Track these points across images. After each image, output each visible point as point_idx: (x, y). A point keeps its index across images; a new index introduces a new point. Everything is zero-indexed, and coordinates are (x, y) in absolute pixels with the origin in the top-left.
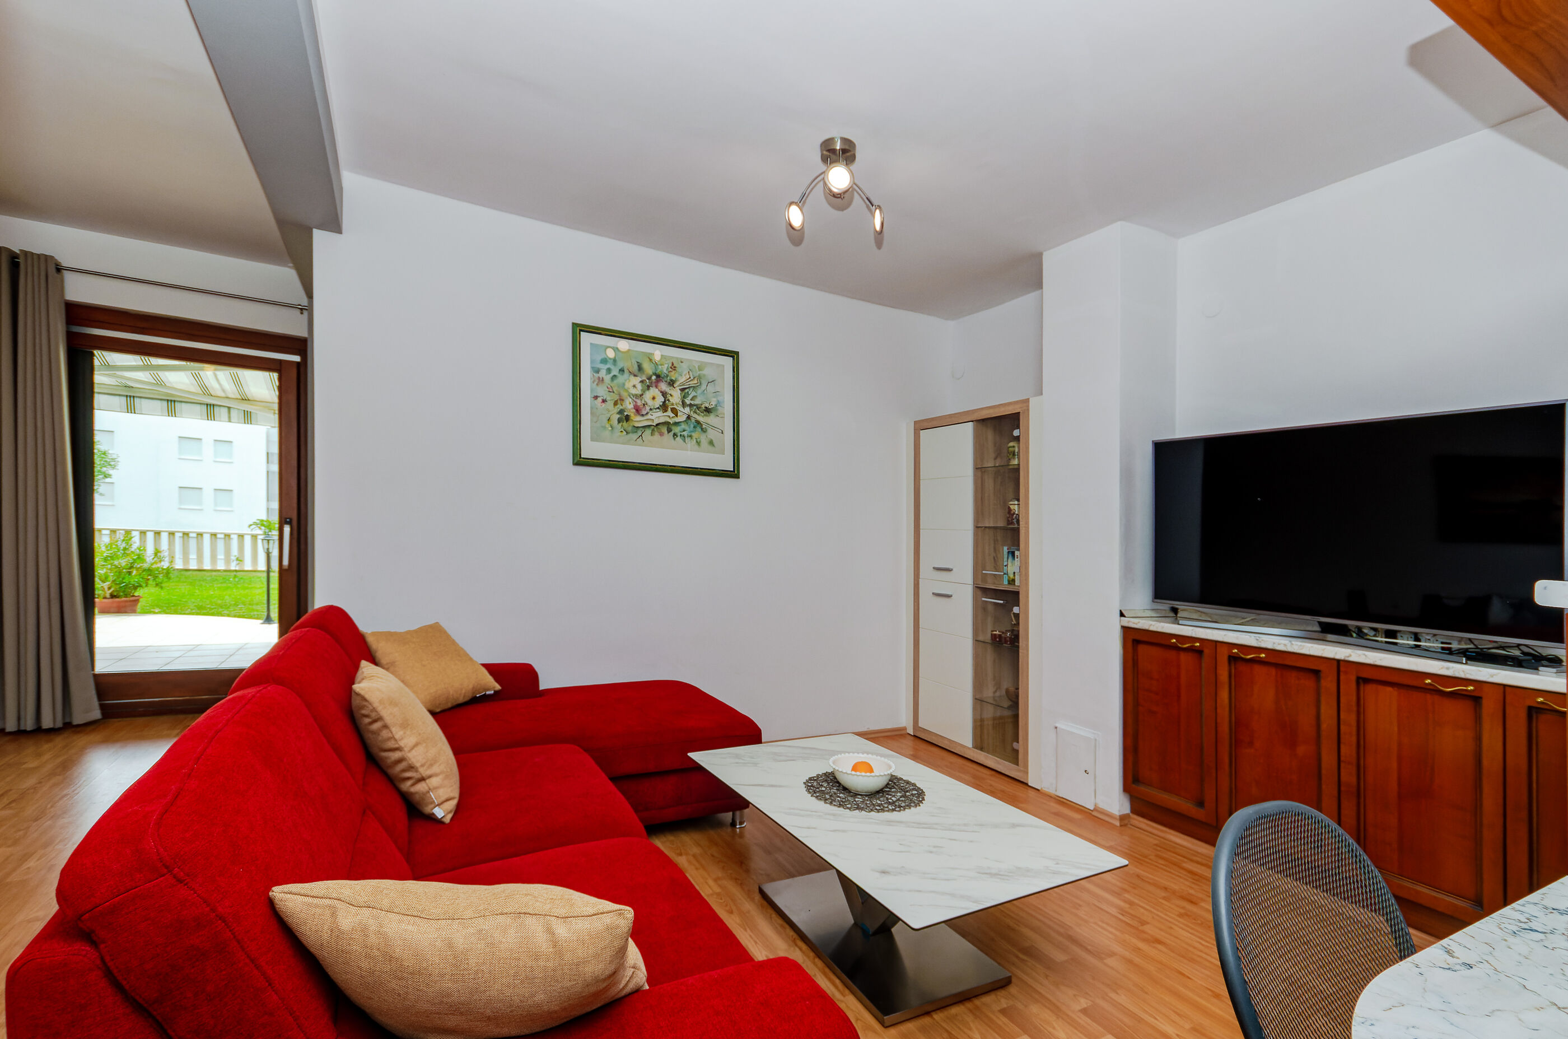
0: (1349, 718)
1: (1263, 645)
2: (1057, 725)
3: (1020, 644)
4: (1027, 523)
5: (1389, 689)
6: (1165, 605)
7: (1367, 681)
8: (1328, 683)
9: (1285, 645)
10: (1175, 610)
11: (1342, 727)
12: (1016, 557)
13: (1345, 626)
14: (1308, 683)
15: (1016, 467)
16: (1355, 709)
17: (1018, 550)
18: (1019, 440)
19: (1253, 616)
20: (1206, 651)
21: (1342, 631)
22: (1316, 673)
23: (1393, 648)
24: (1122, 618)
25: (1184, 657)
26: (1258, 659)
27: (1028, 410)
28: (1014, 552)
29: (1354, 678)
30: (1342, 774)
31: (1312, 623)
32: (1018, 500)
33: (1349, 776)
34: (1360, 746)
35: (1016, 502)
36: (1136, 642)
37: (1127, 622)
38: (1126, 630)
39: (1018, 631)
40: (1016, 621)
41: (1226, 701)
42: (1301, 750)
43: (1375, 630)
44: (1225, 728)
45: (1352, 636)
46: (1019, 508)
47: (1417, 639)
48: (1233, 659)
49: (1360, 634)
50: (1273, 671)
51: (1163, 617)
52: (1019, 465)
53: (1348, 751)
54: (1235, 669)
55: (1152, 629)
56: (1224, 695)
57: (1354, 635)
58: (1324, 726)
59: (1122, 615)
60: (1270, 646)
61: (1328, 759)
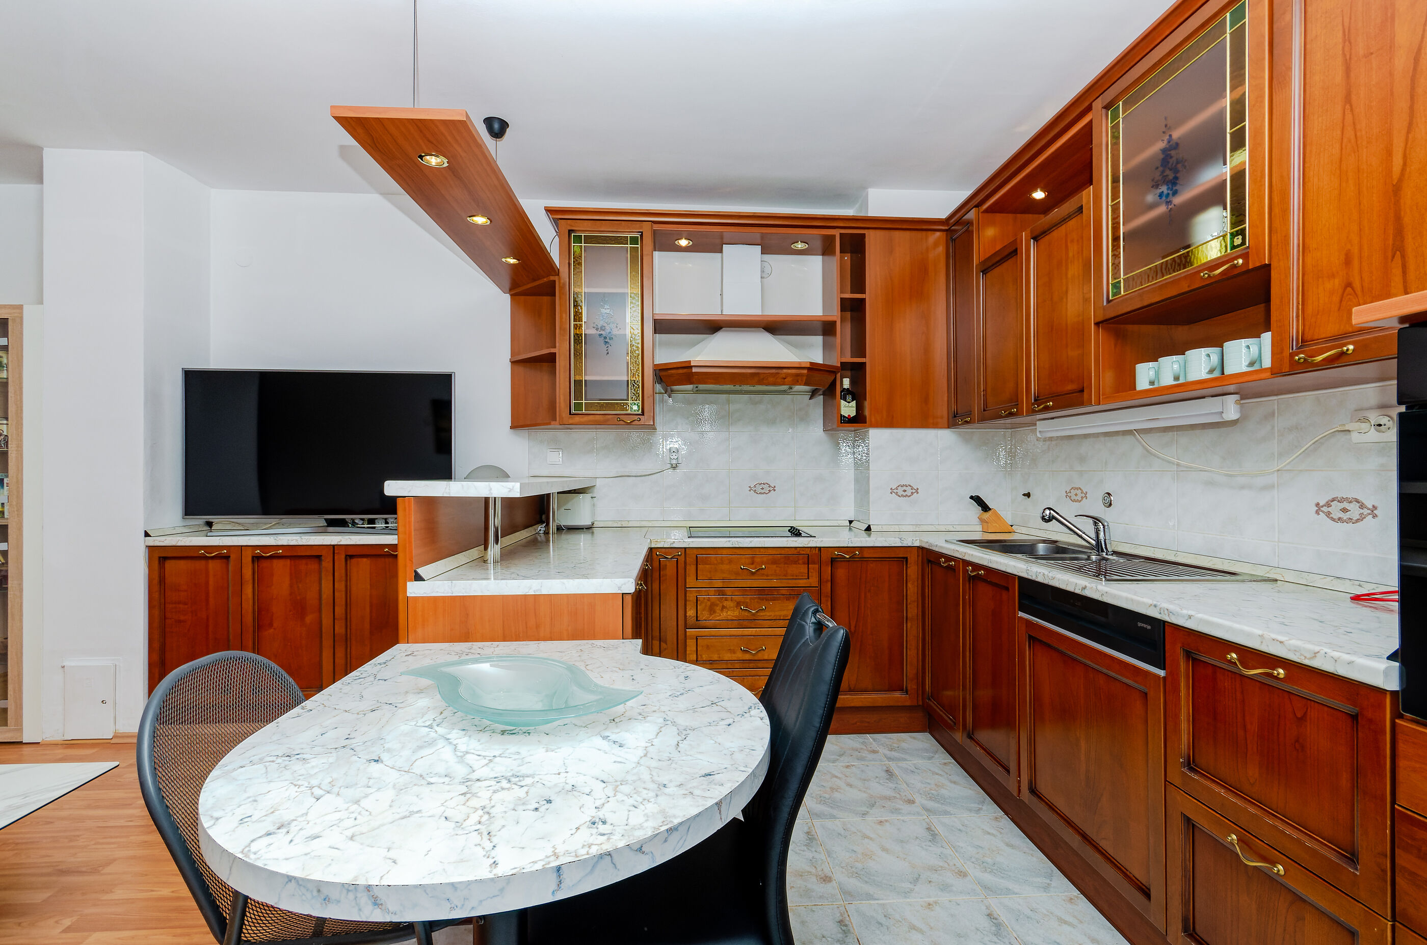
0: (340, 586)
1: (280, 543)
2: (65, 664)
3: (9, 585)
4: (20, 447)
5: (365, 560)
6: (200, 520)
7: (352, 557)
8: (327, 564)
9: (297, 540)
10: (210, 524)
11: (336, 594)
12: (5, 485)
13: (344, 519)
14: (313, 566)
15: (5, 380)
16: (344, 578)
17: (7, 476)
18: (7, 351)
19: (277, 521)
20: (233, 557)
21: (342, 523)
22: (319, 557)
23: (373, 531)
24: (148, 538)
25: (212, 564)
26: (276, 555)
27: (21, 318)
28: (3, 479)
29: (343, 557)
30: (336, 629)
31: (320, 521)
32: (7, 419)
33: (340, 629)
34: (348, 605)
35: (5, 422)
36: (163, 560)
37: (151, 541)
38: (151, 549)
39: (7, 571)
40: (4, 560)
41: (250, 595)
42: (309, 619)
43: (363, 519)
44: (249, 619)
45: (348, 526)
46: (8, 427)
47: (387, 523)
48: (256, 559)
49: (354, 524)
50: (288, 562)
51: (196, 532)
52: (7, 378)
53: (340, 610)
54: (258, 566)
55: (180, 544)
56: (248, 590)
57: (350, 525)
58: (324, 596)
59: (147, 535)
60: (285, 543)
61: (327, 621)
